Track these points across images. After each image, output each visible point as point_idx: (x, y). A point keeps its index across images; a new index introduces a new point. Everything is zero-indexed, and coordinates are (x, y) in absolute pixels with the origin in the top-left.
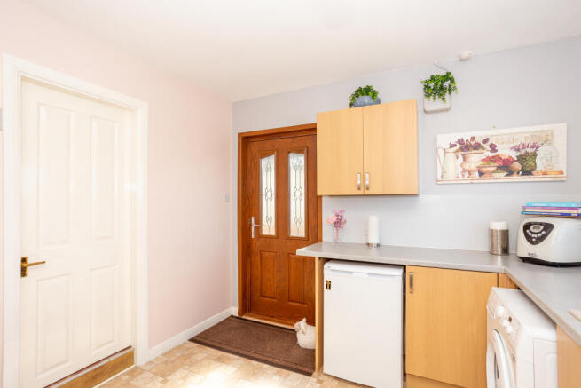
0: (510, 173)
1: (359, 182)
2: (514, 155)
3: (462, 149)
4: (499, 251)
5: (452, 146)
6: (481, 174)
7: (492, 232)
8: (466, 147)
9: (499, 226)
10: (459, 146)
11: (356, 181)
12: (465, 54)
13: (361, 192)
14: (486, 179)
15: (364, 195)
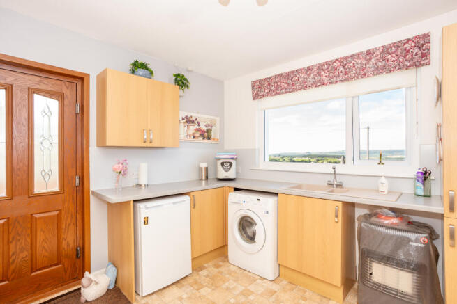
0: (204, 138)
1: (145, 137)
2: (205, 129)
3: (187, 122)
4: (204, 178)
5: (183, 119)
6: (194, 137)
7: (200, 169)
8: (189, 121)
9: (204, 165)
10: (186, 120)
11: (144, 135)
12: (190, 68)
13: (145, 145)
14: (196, 140)
15: (147, 147)
